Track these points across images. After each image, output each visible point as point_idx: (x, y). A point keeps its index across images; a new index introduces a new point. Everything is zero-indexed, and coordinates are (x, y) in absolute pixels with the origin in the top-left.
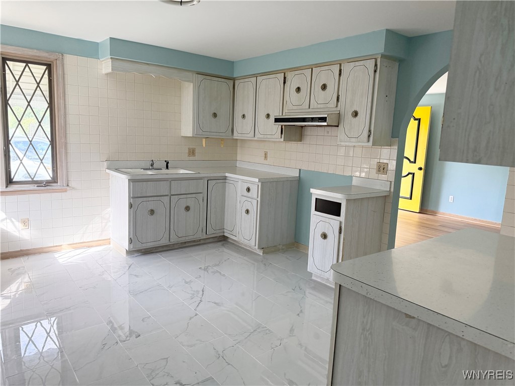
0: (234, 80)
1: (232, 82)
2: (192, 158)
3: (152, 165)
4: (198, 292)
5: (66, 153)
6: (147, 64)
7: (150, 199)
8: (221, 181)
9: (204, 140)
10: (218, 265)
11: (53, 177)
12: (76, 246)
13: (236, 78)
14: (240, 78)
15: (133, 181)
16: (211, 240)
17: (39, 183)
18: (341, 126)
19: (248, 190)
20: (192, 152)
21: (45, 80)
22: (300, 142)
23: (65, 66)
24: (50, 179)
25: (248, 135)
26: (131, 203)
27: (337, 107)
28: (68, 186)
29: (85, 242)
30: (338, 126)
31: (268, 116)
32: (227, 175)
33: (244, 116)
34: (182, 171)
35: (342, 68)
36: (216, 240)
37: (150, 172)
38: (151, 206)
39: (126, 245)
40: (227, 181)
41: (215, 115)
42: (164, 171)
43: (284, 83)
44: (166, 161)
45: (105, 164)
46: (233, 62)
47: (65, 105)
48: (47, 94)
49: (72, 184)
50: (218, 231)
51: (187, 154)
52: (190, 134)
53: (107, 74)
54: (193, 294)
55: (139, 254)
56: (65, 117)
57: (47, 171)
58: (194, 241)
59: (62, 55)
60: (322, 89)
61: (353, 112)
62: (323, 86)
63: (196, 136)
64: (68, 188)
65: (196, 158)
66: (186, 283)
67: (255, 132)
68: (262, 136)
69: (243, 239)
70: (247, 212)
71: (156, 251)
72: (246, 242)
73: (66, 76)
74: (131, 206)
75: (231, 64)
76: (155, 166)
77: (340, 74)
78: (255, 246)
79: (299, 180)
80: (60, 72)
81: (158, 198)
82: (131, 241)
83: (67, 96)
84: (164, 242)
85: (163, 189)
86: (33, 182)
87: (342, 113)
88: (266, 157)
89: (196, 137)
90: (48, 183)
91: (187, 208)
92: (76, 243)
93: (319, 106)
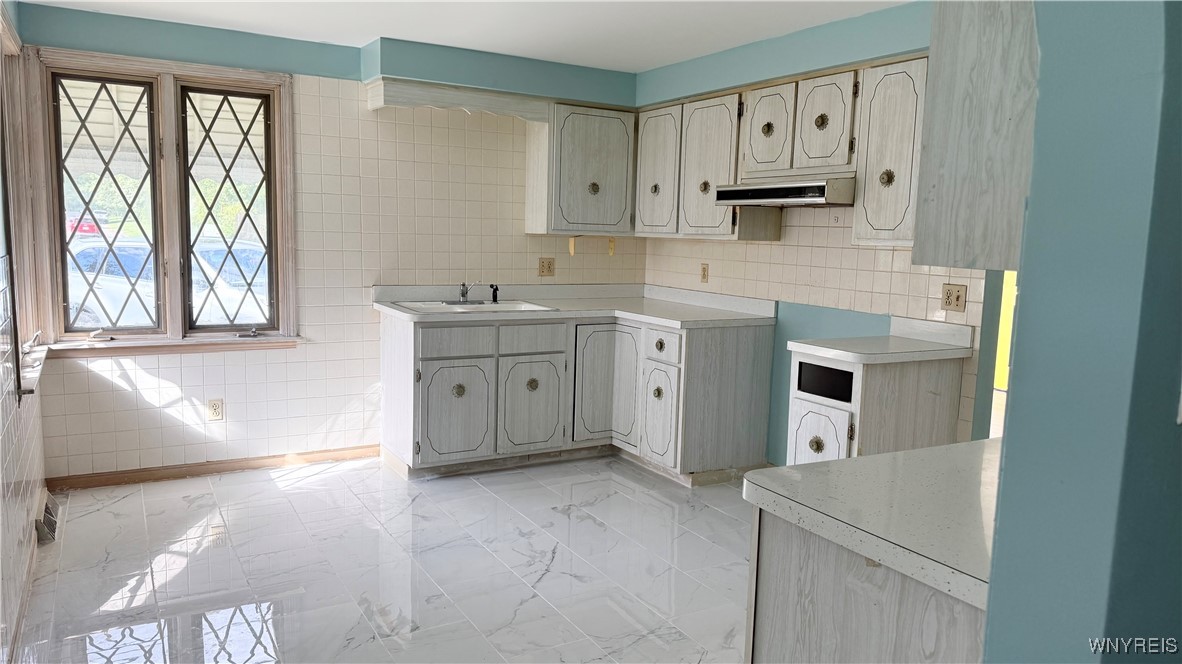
0: (636, 112)
1: (631, 118)
2: (547, 279)
3: (464, 294)
4: (543, 553)
5: (296, 270)
6: (456, 87)
7: (456, 363)
8: (606, 327)
9: (572, 241)
10: (592, 504)
11: (270, 317)
12: (312, 458)
13: (640, 108)
14: (649, 108)
15: (423, 326)
16: (584, 454)
17: (243, 330)
18: (858, 204)
19: (661, 345)
20: (547, 267)
21: (259, 127)
22: (778, 243)
23: (296, 97)
24: (264, 321)
25: (665, 229)
26: (418, 370)
27: (849, 162)
28: (298, 335)
29: (329, 451)
30: (852, 205)
31: (705, 186)
32: (618, 314)
33: (656, 188)
34: (525, 307)
35: (860, 80)
36: (595, 453)
37: (458, 309)
38: (459, 376)
39: (408, 458)
40: (618, 328)
41: (595, 188)
42: (489, 306)
43: (740, 115)
44: (492, 286)
45: (372, 291)
46: (635, 75)
47: (295, 175)
48: (261, 152)
49: (306, 332)
50: (597, 436)
51: (537, 272)
52: (542, 230)
53: (376, 111)
54: (533, 558)
55: (436, 476)
56: (295, 199)
57: (260, 307)
58: (548, 455)
59: (291, 76)
60: (818, 126)
61: (884, 173)
62: (820, 120)
63: (553, 233)
64: (298, 340)
65: (556, 279)
66: (522, 534)
67: (678, 223)
68: (693, 231)
69: (650, 454)
70: (659, 393)
71: (469, 471)
72: (656, 460)
73: (297, 117)
74: (418, 377)
75: (630, 79)
76: (470, 296)
77: (855, 93)
78: (675, 467)
79: (775, 325)
80: (286, 110)
81: (473, 362)
82: (417, 449)
83: (298, 156)
84: (485, 452)
85: (483, 342)
86: (232, 328)
87: (860, 176)
88: (705, 276)
89: (556, 236)
90: (259, 331)
91: (533, 384)
92: (313, 452)
93: (813, 162)
